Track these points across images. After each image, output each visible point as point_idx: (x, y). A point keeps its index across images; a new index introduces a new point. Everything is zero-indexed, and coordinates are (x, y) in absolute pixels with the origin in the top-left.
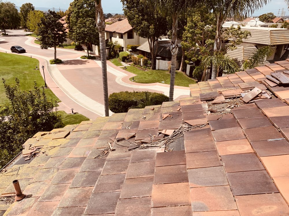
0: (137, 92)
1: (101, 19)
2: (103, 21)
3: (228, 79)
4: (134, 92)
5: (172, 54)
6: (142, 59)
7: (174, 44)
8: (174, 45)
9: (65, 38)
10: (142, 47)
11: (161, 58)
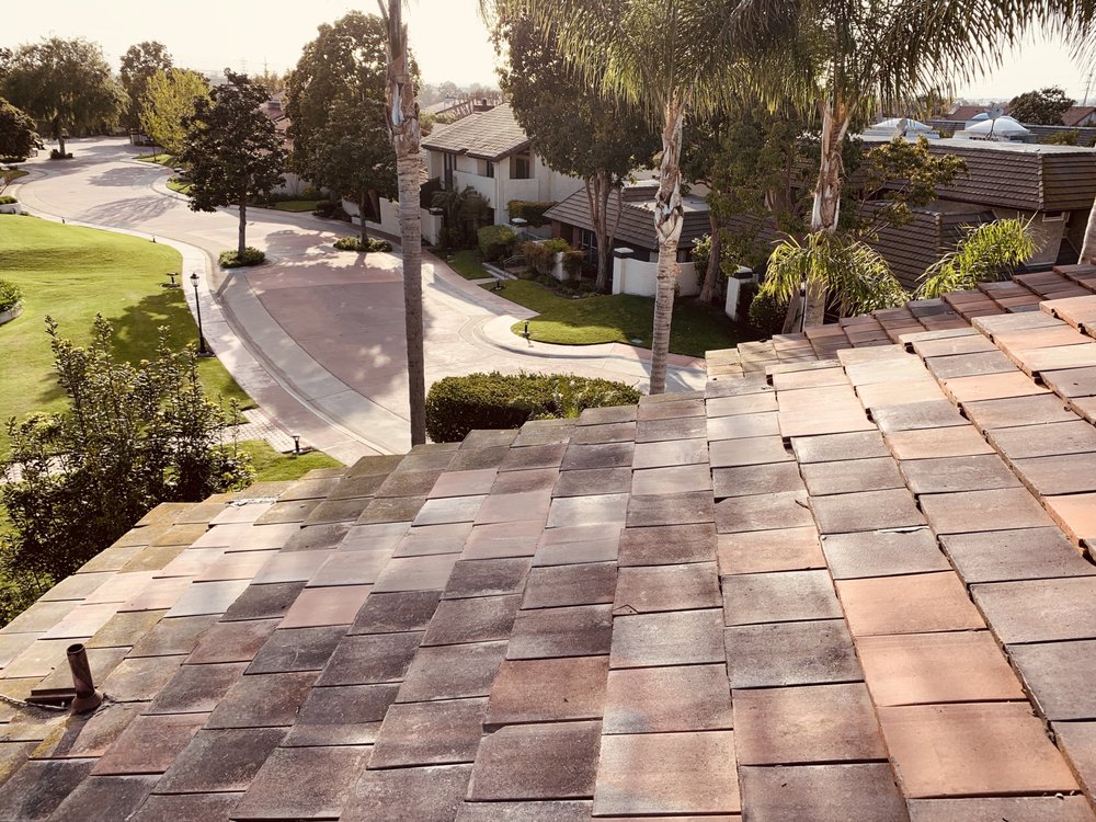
0: (532, 378)
1: (404, 111)
2: (411, 118)
3: (842, 333)
4: (522, 376)
5: (662, 238)
6: (561, 255)
7: (668, 203)
8: (666, 206)
9: (280, 172)
10: (562, 209)
11: (631, 251)
